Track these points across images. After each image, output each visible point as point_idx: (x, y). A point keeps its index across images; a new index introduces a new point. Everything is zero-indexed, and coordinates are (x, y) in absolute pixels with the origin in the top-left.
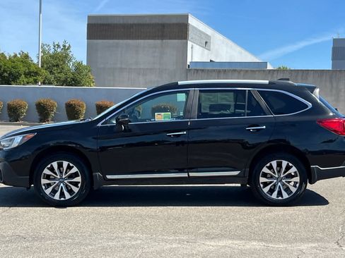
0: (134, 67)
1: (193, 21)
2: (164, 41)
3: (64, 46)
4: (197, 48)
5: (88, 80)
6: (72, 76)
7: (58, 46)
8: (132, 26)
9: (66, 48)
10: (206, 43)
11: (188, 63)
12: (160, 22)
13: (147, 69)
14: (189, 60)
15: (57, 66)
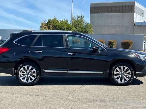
0: (110, 25)
1: (137, 4)
2: (124, 13)
3: (81, 17)
4: (138, 16)
5: (91, 31)
6: (84, 29)
7: (79, 17)
8: (109, 7)
9: (82, 18)
10: (142, 14)
11: (134, 23)
12: (122, 5)
13: (116, 25)
14: (135, 21)
15: (79, 25)
